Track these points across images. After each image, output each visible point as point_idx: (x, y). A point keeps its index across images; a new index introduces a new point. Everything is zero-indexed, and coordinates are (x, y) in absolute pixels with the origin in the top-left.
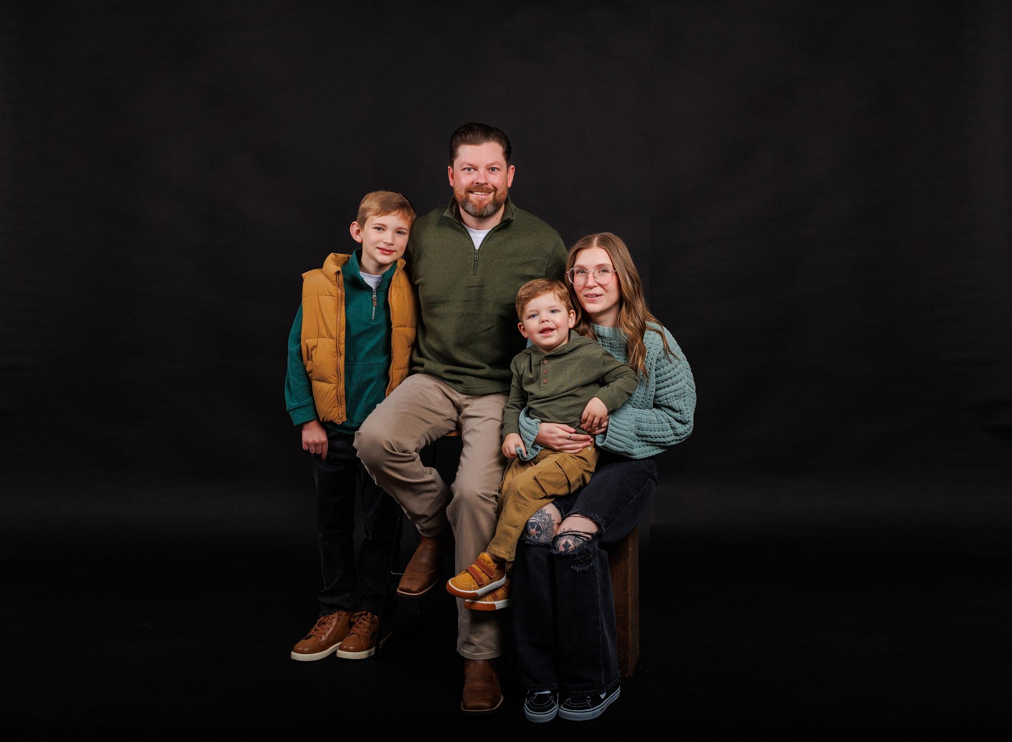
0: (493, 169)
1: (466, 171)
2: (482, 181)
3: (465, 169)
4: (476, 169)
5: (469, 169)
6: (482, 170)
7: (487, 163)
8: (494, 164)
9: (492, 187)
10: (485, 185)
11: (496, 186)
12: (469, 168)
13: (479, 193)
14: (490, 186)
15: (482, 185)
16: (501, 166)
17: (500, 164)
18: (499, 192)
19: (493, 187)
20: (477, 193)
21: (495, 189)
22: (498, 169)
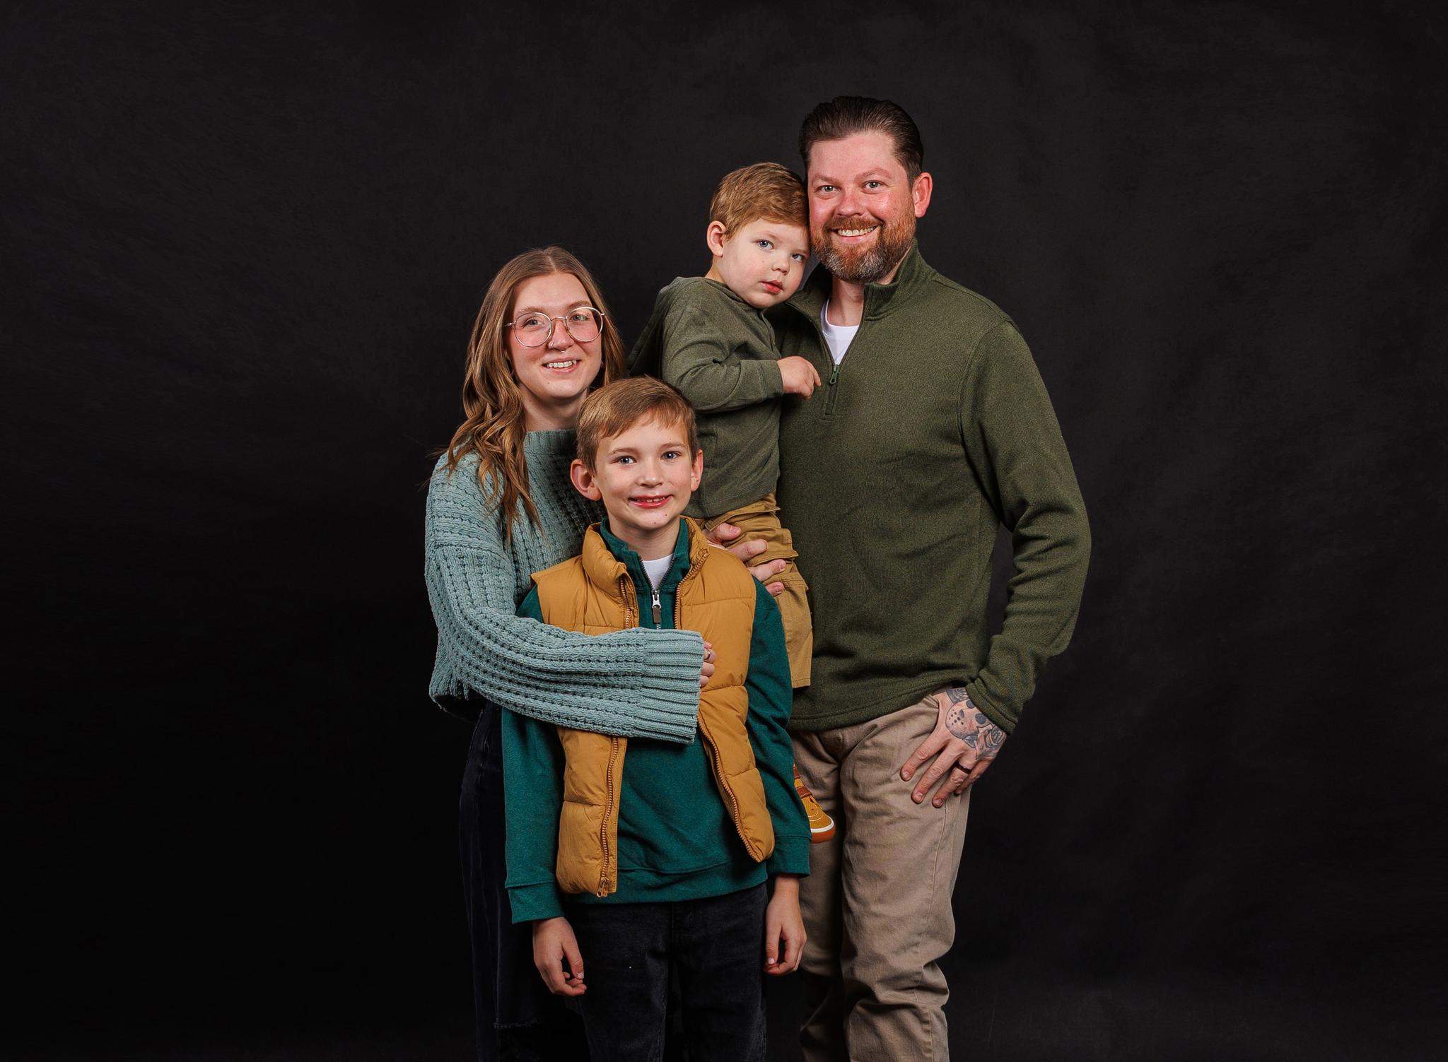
0: (874, 184)
1: (823, 192)
2: (848, 209)
3: (819, 189)
4: (839, 187)
5: (828, 189)
6: (850, 188)
7: (858, 173)
8: (871, 174)
9: (872, 218)
10: (856, 216)
11: (881, 216)
12: (828, 186)
13: (849, 233)
14: (867, 216)
15: (849, 216)
16: (889, 176)
17: (886, 172)
18: (889, 226)
19: (876, 217)
20: (844, 233)
21: (881, 222)
22: (882, 184)
